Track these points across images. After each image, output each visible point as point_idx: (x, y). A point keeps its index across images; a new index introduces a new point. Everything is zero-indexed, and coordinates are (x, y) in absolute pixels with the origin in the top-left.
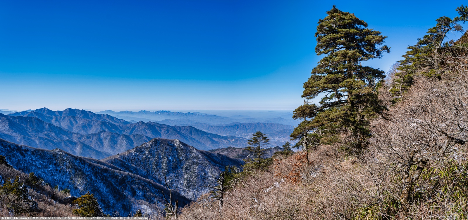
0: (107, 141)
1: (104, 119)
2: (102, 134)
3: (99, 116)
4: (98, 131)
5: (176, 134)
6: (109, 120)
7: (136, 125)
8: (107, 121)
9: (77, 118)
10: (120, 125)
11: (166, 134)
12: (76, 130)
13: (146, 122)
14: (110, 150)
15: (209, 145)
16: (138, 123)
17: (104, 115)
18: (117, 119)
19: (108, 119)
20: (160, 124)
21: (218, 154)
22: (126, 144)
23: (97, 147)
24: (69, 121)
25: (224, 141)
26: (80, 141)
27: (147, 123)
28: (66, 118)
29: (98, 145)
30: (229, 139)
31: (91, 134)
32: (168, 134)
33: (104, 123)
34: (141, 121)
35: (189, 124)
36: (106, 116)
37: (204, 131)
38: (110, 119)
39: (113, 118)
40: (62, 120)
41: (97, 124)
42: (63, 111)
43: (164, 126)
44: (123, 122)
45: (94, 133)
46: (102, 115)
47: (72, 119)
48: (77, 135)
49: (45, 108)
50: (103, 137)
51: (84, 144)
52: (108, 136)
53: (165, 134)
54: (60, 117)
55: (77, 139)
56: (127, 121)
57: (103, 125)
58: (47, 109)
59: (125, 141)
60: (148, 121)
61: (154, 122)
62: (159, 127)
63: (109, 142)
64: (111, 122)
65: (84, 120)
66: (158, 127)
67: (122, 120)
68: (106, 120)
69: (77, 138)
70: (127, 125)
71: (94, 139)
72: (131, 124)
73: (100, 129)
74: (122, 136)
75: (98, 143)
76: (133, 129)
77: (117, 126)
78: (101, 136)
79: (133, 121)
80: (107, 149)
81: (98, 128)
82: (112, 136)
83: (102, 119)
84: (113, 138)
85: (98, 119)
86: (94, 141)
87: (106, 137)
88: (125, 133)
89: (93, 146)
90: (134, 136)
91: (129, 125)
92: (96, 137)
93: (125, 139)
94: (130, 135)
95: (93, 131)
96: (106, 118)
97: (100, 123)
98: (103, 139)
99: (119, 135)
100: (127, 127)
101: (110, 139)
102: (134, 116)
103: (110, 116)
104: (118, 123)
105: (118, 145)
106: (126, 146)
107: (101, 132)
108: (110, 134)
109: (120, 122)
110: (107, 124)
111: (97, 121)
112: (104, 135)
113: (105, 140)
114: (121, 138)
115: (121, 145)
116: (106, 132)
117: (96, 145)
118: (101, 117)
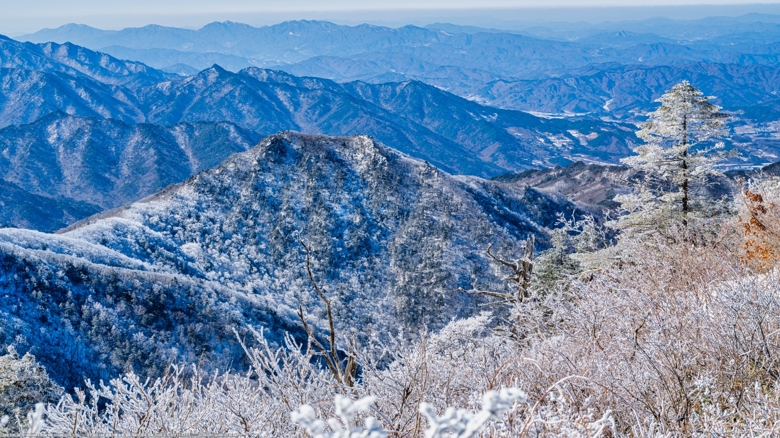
0: (78, 155)
1: (58, 65)
2: (51, 128)
3: (31, 50)
4: (35, 115)
5: (361, 113)
6: (78, 67)
7: (194, 82)
8: (71, 72)
10: (128, 87)
11: (321, 115)
13: (236, 71)
14: (91, 190)
15: (493, 155)
16: (204, 74)
17: (55, 46)
18: (112, 59)
19: (73, 64)
20: (292, 76)
21: (528, 190)
22: (157, 162)
23: (35, 183)
25: (552, 138)
27: (242, 74)
29: (38, 174)
30: (574, 133)
32: (326, 116)
33: (56, 81)
34: (216, 66)
35: (413, 74)
36: (63, 51)
37: (473, 102)
38: (82, 64)
39: (93, 57)
41: (26, 85)
43: (309, 85)
44: (141, 75)
45: (17, 123)
46: (45, 45)
50: (59, 139)
52: (79, 133)
53: (314, 118)
56: (156, 66)
57: (56, 91)
59: (152, 151)
60: (244, 66)
61: (267, 70)
62: (291, 88)
63: (85, 157)
64: (89, 74)
66: (285, 87)
67: (137, 63)
68: (68, 68)
70: (159, 86)
71: (20, 151)
72: (176, 79)
73: (43, 104)
74: (138, 133)
75: (40, 164)
76: (185, 99)
77: (116, 91)
78: (49, 135)
79: (183, 67)
80: (78, 187)
81: (33, 103)
82: (96, 132)
83: (46, 63)
84: (104, 140)
85: (30, 63)
86: (22, 157)
87: (71, 139)
88: (151, 117)
89: (17, 181)
90: (190, 129)
91: (168, 84)
92: (27, 141)
93: (152, 144)
94: (171, 127)
95: (13, 117)
96: (66, 59)
97: (41, 79)
98: (58, 147)
99: (126, 127)
100: (160, 94)
101: (87, 147)
102: (185, 48)
103: (85, 50)
104: (118, 76)
105: (125, 170)
106: (159, 170)
107: (47, 119)
108: (88, 124)
109: (126, 73)
110: (72, 83)
111: (28, 72)
112: (63, 131)
113: (65, 151)
114: (136, 138)
115: (138, 169)
116: (70, 119)
117: (33, 176)
118: (43, 54)
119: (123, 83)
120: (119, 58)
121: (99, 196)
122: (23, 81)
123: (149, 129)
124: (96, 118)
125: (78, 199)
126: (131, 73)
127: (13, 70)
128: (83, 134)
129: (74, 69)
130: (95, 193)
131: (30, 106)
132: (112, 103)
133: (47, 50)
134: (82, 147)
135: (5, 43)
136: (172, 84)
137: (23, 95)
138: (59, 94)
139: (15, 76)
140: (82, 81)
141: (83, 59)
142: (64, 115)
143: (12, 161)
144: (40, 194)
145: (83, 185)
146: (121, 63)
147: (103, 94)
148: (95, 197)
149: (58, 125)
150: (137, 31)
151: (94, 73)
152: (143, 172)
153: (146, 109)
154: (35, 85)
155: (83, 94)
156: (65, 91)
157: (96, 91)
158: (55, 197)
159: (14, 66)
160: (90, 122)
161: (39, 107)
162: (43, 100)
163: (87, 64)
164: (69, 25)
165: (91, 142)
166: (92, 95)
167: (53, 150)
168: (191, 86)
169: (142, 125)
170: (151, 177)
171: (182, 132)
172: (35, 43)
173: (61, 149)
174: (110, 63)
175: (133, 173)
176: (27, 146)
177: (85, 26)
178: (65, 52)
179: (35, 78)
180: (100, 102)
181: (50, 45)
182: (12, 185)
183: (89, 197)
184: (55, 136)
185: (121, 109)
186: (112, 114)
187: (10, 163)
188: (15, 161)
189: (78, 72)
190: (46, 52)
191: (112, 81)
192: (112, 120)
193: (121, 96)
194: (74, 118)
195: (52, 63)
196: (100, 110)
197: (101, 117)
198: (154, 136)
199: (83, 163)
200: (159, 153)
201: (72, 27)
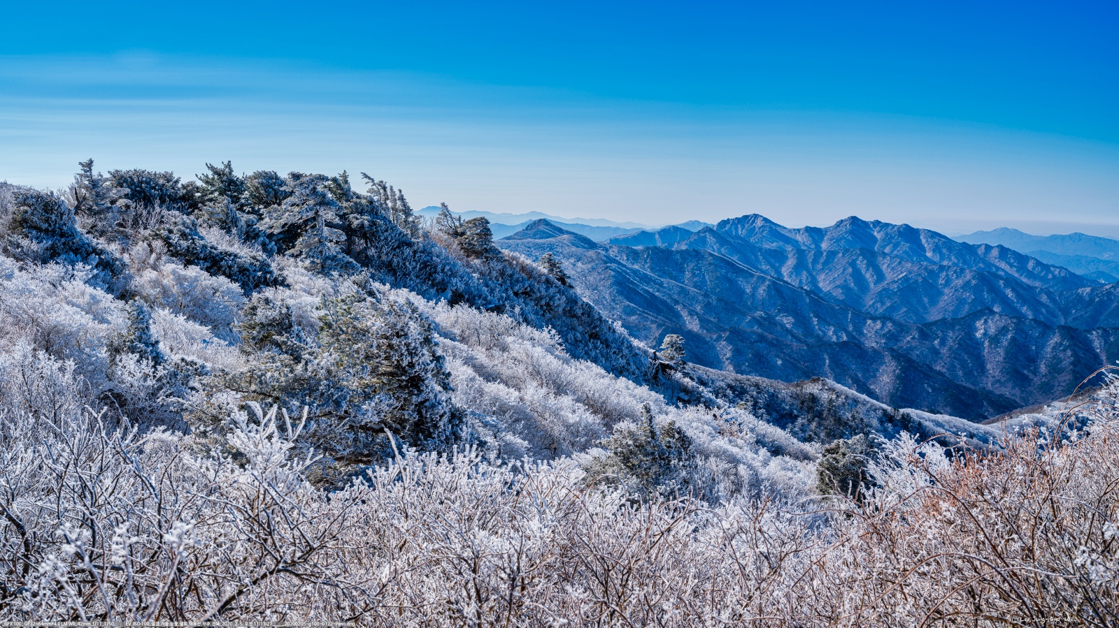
0: (1001, 351)
1: (989, 265)
2: (979, 324)
3: (965, 250)
4: (965, 310)
6: (1007, 268)
7: (1112, 290)
8: (1001, 273)
9: (884, 258)
10: (1051, 290)
12: (879, 305)
14: (1010, 385)
17: (988, 248)
18: (1038, 263)
19: (1003, 265)
22: (1072, 363)
23: (960, 373)
24: (850, 270)
26: (895, 347)
28: (840, 255)
29: (964, 365)
31: (935, 323)
33: (987, 279)
36: (995, 253)
38: (1011, 266)
39: (1021, 259)
40: (825, 264)
41: (960, 282)
42: (827, 230)
45: (949, 316)
46: (979, 246)
47: (862, 264)
48: (884, 324)
49: (756, 216)
50: (985, 334)
51: (909, 361)
52: (1003, 330)
54: (815, 255)
55: (883, 341)
56: (1079, 272)
57: (986, 289)
58: (766, 220)
59: (1069, 353)
63: (1006, 354)
64: (1016, 275)
65: (909, 265)
67: (1061, 268)
68: (998, 268)
69: (884, 335)
70: (1080, 291)
71: (950, 342)
72: (1096, 286)
73: (973, 300)
74: (1057, 334)
75: (966, 356)
76: (1102, 304)
77: (1040, 293)
78: (976, 330)
79: (1102, 274)
80: (999, 381)
81: (964, 299)
82: (1019, 330)
83: (979, 263)
84: (1026, 338)
85: (965, 262)
86: (951, 348)
87: (996, 335)
88: (1070, 319)
89: (944, 370)
90: (1105, 334)
91: (1088, 290)
92: (957, 334)
93: (1069, 346)
94: (1089, 331)
95: (946, 311)
96: (997, 260)
97: (974, 278)
98: (984, 342)
99: (1047, 328)
100: (1080, 298)
101: (1009, 344)
102: (1106, 256)
103: (1015, 253)
104: (1043, 279)
105: (1043, 368)
106: (1074, 371)
107: (976, 315)
108: (1012, 322)
109: (1050, 276)
110: (1001, 282)
111: (962, 270)
112: (989, 327)
113: (990, 346)
114: (1055, 339)
115: (1055, 369)
116: (997, 316)
117: (958, 366)
118: (977, 254)
119: (1046, 286)
120: (1045, 262)
121: (1017, 391)
122: (957, 278)
123: (1068, 332)
124: (1020, 318)
125: (997, 392)
126: (1054, 277)
127: (949, 267)
128: (1008, 331)
129: (1003, 270)
130: (1013, 388)
131: (961, 302)
132: (1035, 304)
133: (981, 251)
134: (1005, 343)
135: (944, 242)
136: (1092, 290)
137: (956, 291)
138: (987, 292)
139: (951, 273)
140: (1010, 282)
141: (1012, 261)
142: (992, 313)
143: (942, 351)
144: (964, 384)
145: (1003, 380)
146: (1046, 267)
147: (1026, 295)
148: (1013, 392)
149: (986, 322)
150: (1063, 238)
151: (1021, 275)
152: (1060, 371)
153: (1066, 312)
154: (968, 282)
155: (1010, 294)
156: (994, 290)
157: (1022, 292)
158: (977, 388)
159: (950, 264)
160: (1015, 321)
161: (969, 303)
162: (973, 297)
163: (1015, 267)
164: (1002, 229)
165: (1013, 339)
166: (1018, 295)
167: (979, 344)
168: (1109, 293)
169: (1062, 328)
170: (1065, 378)
171: (1098, 337)
172: (971, 243)
173: (986, 344)
174: (1037, 267)
175: (1049, 372)
176: (956, 338)
177: (1016, 230)
178: (997, 253)
179: (968, 275)
180: (1024, 302)
181: (984, 246)
182: (939, 373)
183: (1007, 391)
184: (982, 331)
185: (1044, 311)
186: (1034, 315)
187: (939, 353)
188: (944, 351)
189: (1006, 273)
190: (979, 252)
191: (1037, 284)
192: (1035, 320)
193: (1044, 298)
194: (1000, 316)
195: (984, 262)
196: (1024, 309)
197: (1025, 317)
198: (1072, 338)
199: (1004, 359)
200: (1075, 354)
201: (1004, 231)
